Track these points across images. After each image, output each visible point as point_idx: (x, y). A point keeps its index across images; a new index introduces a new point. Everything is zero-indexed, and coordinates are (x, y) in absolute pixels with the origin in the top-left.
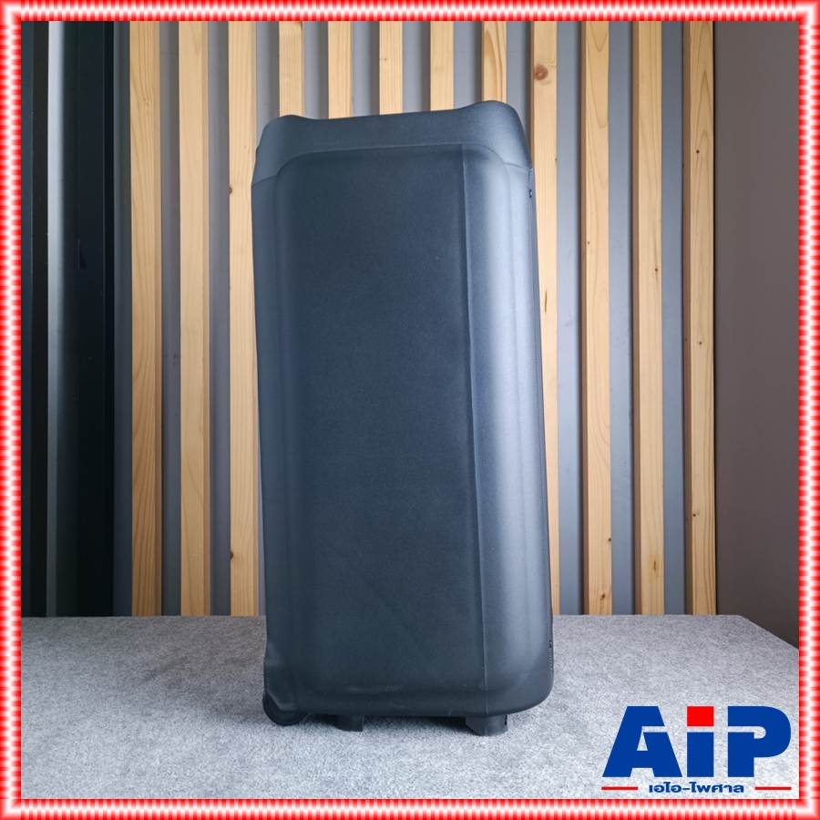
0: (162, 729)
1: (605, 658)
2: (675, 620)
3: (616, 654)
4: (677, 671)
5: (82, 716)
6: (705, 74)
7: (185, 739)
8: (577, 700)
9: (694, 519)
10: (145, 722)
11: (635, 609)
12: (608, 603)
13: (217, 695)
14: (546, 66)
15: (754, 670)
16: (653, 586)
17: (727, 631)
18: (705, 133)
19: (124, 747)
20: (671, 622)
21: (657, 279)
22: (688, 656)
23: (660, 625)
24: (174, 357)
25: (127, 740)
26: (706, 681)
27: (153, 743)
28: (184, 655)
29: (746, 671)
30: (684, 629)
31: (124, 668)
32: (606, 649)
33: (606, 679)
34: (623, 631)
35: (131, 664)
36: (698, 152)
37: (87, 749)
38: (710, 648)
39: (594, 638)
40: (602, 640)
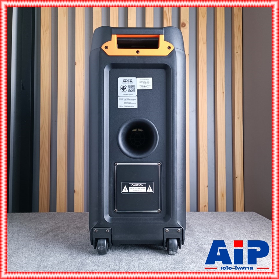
0: (52, 251)
3: (213, 225)
5: (23, 247)
6: (239, 26)
7: (61, 255)
9: (236, 179)
10: (46, 249)
12: (207, 208)
13: (72, 239)
14: (185, 22)
16: (222, 202)
17: (250, 217)
18: (239, 46)
19: (38, 258)
20: (231, 214)
22: (238, 225)
23: (227, 215)
24: (55, 121)
25: (39, 255)
27: (49, 256)
28: (59, 226)
29: (259, 230)
30: (235, 217)
31: (37, 230)
32: (209, 223)
34: (214, 217)
35: (39, 228)
36: (237, 53)
37: (25, 258)
38: (245, 223)
39: (204, 219)
40: (207, 220)
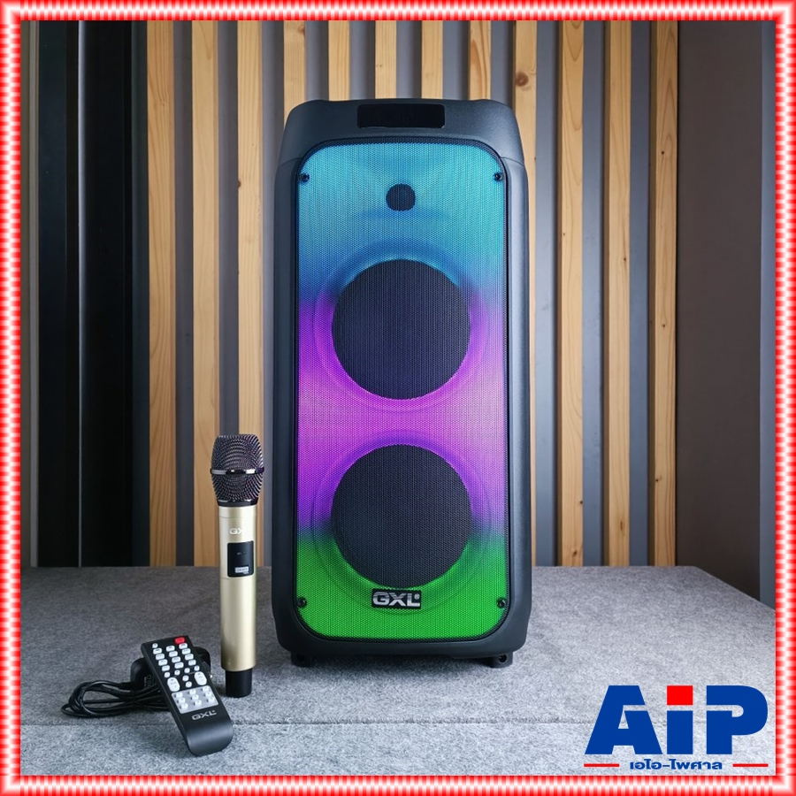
1: (577, 600)
2: (638, 571)
3: (586, 596)
4: (638, 609)
5: (132, 641)
6: (670, 82)
8: (552, 630)
9: (656, 484)
11: (604, 561)
12: (579, 558)
14: (527, 73)
15: (703, 608)
16: (619, 543)
17: (683, 578)
18: (669, 136)
21: (625, 266)
22: (648, 597)
23: (625, 574)
26: (662, 616)
28: (209, 596)
29: (697, 609)
30: (646, 577)
32: (577, 593)
33: (577, 615)
34: (592, 579)
36: (663, 153)
38: (667, 592)
39: (567, 584)
40: (574, 585)
